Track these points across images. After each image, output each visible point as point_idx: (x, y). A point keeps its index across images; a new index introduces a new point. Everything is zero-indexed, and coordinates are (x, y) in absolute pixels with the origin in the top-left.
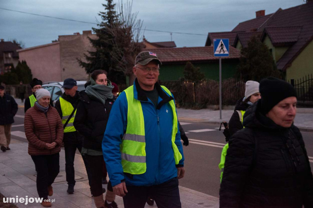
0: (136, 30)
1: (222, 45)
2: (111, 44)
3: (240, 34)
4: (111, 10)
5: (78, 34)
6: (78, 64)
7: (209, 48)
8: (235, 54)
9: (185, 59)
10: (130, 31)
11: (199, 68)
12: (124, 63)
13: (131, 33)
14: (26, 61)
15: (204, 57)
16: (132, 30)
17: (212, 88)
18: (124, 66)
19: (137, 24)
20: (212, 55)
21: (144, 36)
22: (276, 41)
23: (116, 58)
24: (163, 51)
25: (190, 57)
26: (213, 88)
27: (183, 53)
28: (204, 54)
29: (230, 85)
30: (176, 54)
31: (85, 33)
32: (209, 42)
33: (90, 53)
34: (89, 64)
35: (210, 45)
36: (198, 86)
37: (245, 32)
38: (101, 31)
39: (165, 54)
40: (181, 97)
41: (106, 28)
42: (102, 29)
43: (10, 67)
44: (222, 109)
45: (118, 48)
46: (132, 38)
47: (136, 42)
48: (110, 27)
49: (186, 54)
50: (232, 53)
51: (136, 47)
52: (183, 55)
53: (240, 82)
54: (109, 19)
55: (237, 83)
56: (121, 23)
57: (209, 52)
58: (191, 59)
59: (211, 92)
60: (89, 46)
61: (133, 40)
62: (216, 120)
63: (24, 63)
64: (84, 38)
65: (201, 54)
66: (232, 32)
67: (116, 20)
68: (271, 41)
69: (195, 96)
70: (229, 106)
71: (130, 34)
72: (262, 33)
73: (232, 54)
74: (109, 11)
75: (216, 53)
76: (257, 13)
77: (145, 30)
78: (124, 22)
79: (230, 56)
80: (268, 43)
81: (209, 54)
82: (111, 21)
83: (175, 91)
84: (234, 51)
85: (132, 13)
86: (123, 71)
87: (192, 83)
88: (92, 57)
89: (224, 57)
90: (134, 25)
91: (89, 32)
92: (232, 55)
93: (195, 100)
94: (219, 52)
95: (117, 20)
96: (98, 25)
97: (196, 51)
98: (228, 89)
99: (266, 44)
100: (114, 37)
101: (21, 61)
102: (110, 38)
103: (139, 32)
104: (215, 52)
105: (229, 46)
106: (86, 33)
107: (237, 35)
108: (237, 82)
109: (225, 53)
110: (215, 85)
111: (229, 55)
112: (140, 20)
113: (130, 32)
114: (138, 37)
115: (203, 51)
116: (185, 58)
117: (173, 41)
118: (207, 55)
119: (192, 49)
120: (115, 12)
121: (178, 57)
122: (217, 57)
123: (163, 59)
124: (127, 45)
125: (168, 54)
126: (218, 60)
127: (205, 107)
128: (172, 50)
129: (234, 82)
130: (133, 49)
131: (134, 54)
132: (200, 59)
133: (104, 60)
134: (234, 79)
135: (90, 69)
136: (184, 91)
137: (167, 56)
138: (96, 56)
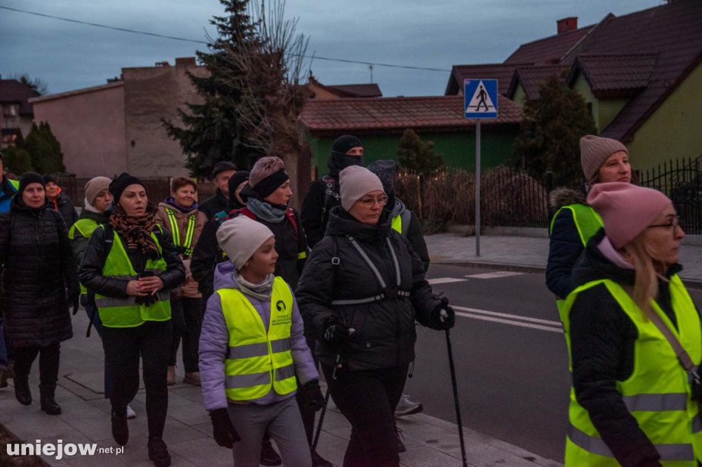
0: (294, 58)
1: (482, 93)
2: (238, 88)
3: (522, 69)
4: (239, 13)
5: (165, 64)
6: (164, 131)
7: (455, 98)
8: (511, 113)
9: (400, 124)
10: (281, 60)
11: (430, 143)
12: (266, 130)
13: (283, 64)
14: (50, 123)
15: (443, 119)
16: (285, 57)
17: (459, 189)
18: (267, 138)
19: (296, 45)
20: (460, 115)
21: (311, 72)
22: (599, 86)
23: (249, 120)
24: (352, 106)
25: (412, 118)
26: (461, 188)
27: (397, 109)
28: (443, 113)
29: (499, 181)
30: (383, 111)
31: (182, 62)
32: (453, 86)
33: (191, 106)
34: (188, 132)
35: (456, 93)
36: (430, 183)
37: (533, 64)
38: (215, 59)
39: (356, 112)
41: (227, 52)
42: (218, 54)
43: (14, 137)
44: (482, 234)
45: (252, 95)
46: (285, 76)
47: (293, 83)
48: (235, 50)
49: (403, 113)
50: (505, 111)
51: (293, 96)
52: (395, 115)
53: (522, 175)
54: (235, 32)
55: (513, 178)
56: (260, 42)
57: (455, 109)
58: (413, 124)
59: (458, 198)
60: (190, 93)
61: (287, 79)
62: (469, 259)
63: (46, 127)
64: (177, 74)
65: (435, 113)
66: (505, 65)
67: (249, 34)
68: (591, 86)
69: (423, 204)
70: (495, 228)
71: (279, 66)
72: (570, 68)
73: (504, 113)
74: (234, 14)
75: (470, 110)
76: (559, 22)
77: (313, 57)
78: (267, 39)
79: (499, 117)
80: (584, 91)
81: (454, 113)
82: (239, 36)
84: (509, 107)
85: (285, 20)
86: (265, 149)
87: (415, 176)
88: (196, 116)
89: (486, 120)
90: (288, 47)
91: (191, 61)
92: (504, 115)
93: (423, 215)
94: (476, 108)
95: (251, 34)
96: (209, 45)
97: (426, 107)
98: (494, 191)
99: (579, 93)
100: (244, 73)
101: (38, 124)
102: (235, 74)
103: (299, 62)
104: (466, 108)
105: (498, 95)
106: (184, 63)
107: (516, 70)
108: (515, 175)
109: (488, 112)
110: (466, 181)
111: (497, 115)
112: (302, 36)
113: (281, 63)
114: (298, 75)
115: (441, 105)
116: (400, 121)
117: (374, 82)
118: (450, 114)
119: (417, 102)
120: (247, 17)
121: (385, 119)
122: (472, 120)
123: (353, 122)
124: (273, 92)
125: (364, 112)
126: (474, 126)
127: (443, 230)
128: (372, 103)
129: (507, 175)
130: (286, 99)
131: (289, 111)
132: (433, 123)
133: (223, 124)
134: (508, 168)
135: (191, 143)
136: (398, 193)
137: (362, 116)
138: (205, 114)
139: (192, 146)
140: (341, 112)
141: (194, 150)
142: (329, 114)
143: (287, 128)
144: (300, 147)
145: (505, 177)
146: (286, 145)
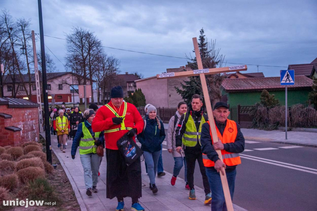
1: (288, 75)
4: (203, 48)
5: (184, 67)
8: (308, 83)
9: (262, 88)
11: (273, 95)
14: (141, 89)
15: (279, 86)
25: (267, 85)
26: (283, 112)
27: (262, 82)
29: (298, 110)
30: (256, 83)
33: (185, 82)
34: (184, 91)
36: (271, 110)
39: (245, 83)
40: (257, 119)
50: (305, 82)
51: (218, 78)
52: (261, 84)
54: (202, 54)
55: (304, 109)
58: (267, 87)
62: (282, 140)
65: (277, 83)
67: (207, 55)
74: (201, 48)
75: (282, 82)
79: (303, 84)
83: (251, 114)
84: (307, 80)
88: (187, 85)
92: (305, 84)
94: (285, 81)
96: (192, 60)
97: (273, 81)
101: (137, 89)
103: (221, 65)
107: (314, 66)
108: (305, 107)
111: (296, 84)
112: (222, 55)
116: (262, 86)
119: (270, 79)
120: (207, 49)
121: (256, 86)
123: (243, 87)
124: (210, 76)
125: (248, 83)
126: (285, 88)
127: (276, 129)
128: (252, 80)
129: (301, 107)
130: (215, 79)
131: (216, 83)
132: (276, 87)
133: (196, 88)
134: (302, 105)
135: (185, 95)
136: (259, 114)
137: (247, 85)
138: (190, 84)
139: (185, 96)
140: (239, 83)
141: (186, 98)
142: (234, 84)
143: (215, 89)
144: (221, 96)
145: (300, 108)
146: (215, 96)
